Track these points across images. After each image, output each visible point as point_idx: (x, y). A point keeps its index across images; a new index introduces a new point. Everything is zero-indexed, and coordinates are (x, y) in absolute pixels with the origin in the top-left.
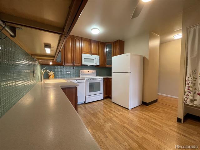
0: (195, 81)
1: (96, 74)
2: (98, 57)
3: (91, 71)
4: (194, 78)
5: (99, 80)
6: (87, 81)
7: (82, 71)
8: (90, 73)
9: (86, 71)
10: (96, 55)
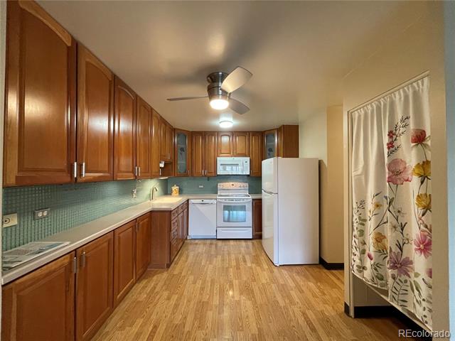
0: (363, 225)
1: (249, 190)
2: (248, 159)
3: (238, 185)
4: (360, 218)
5: (245, 203)
6: (221, 202)
7: (222, 184)
8: (235, 188)
9: (228, 185)
10: (244, 155)
